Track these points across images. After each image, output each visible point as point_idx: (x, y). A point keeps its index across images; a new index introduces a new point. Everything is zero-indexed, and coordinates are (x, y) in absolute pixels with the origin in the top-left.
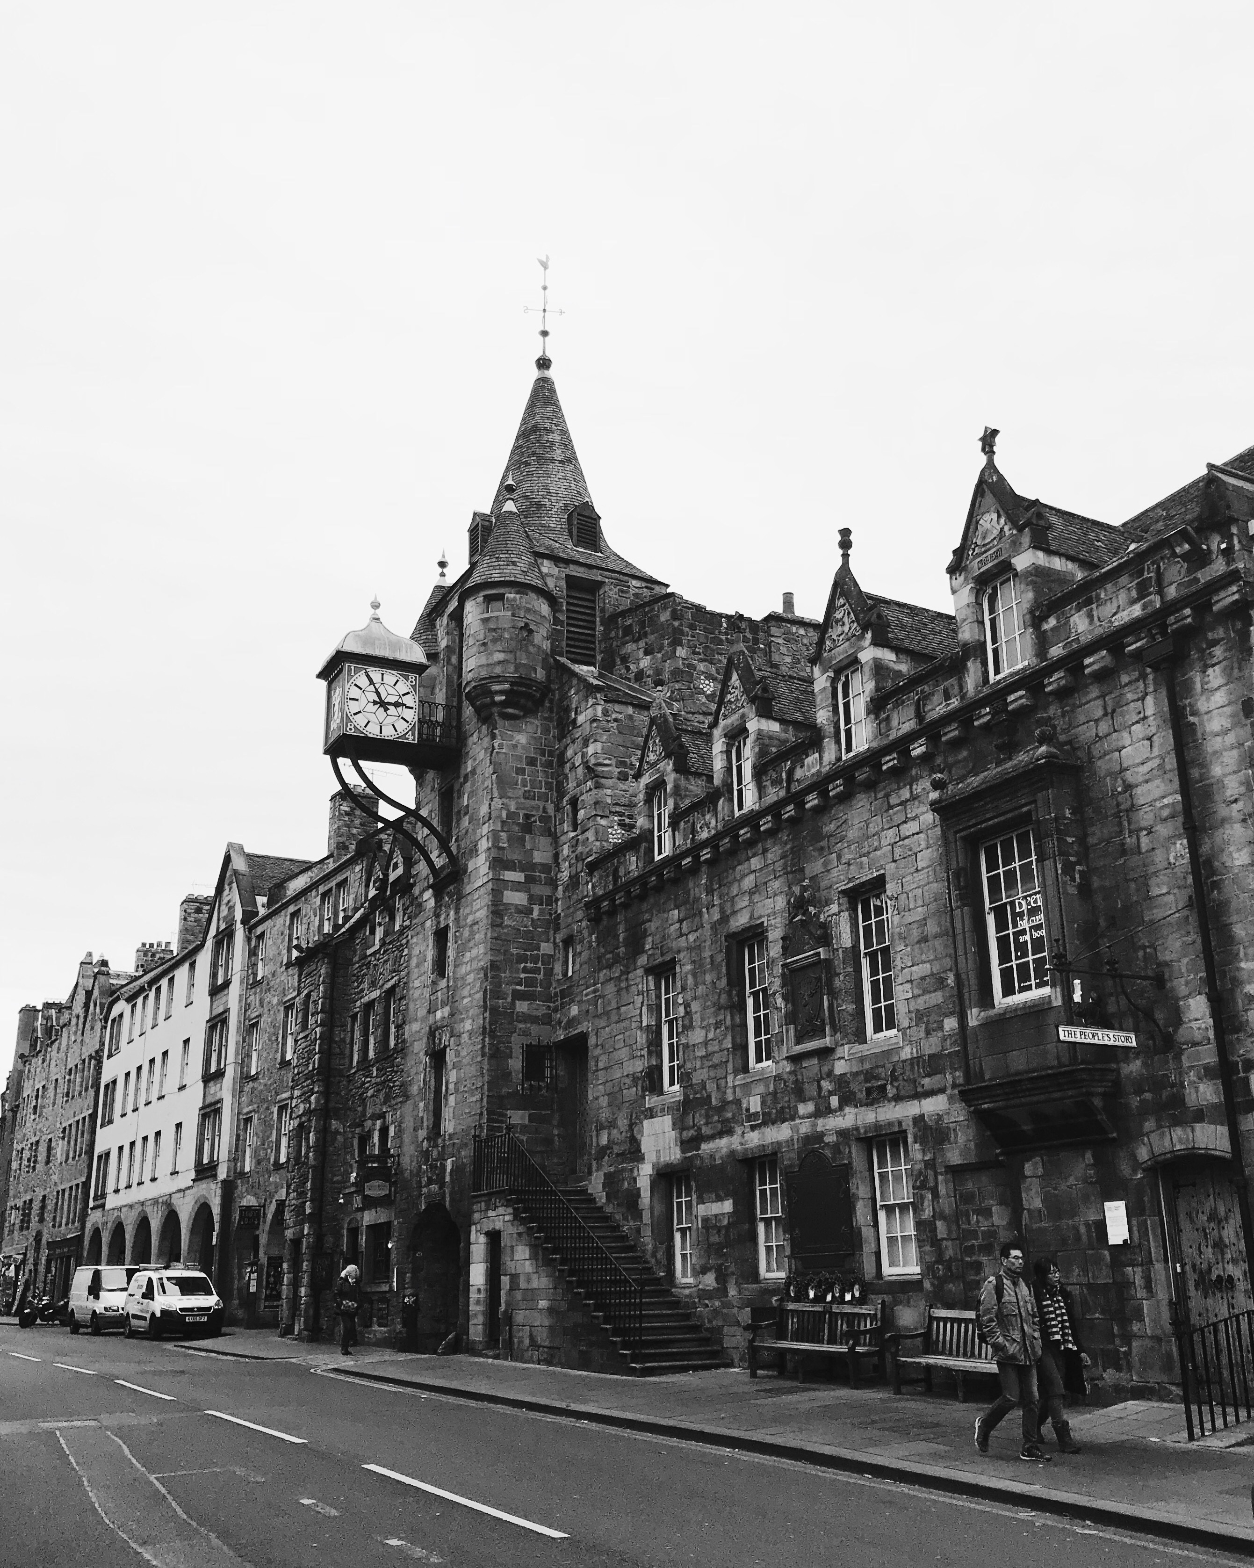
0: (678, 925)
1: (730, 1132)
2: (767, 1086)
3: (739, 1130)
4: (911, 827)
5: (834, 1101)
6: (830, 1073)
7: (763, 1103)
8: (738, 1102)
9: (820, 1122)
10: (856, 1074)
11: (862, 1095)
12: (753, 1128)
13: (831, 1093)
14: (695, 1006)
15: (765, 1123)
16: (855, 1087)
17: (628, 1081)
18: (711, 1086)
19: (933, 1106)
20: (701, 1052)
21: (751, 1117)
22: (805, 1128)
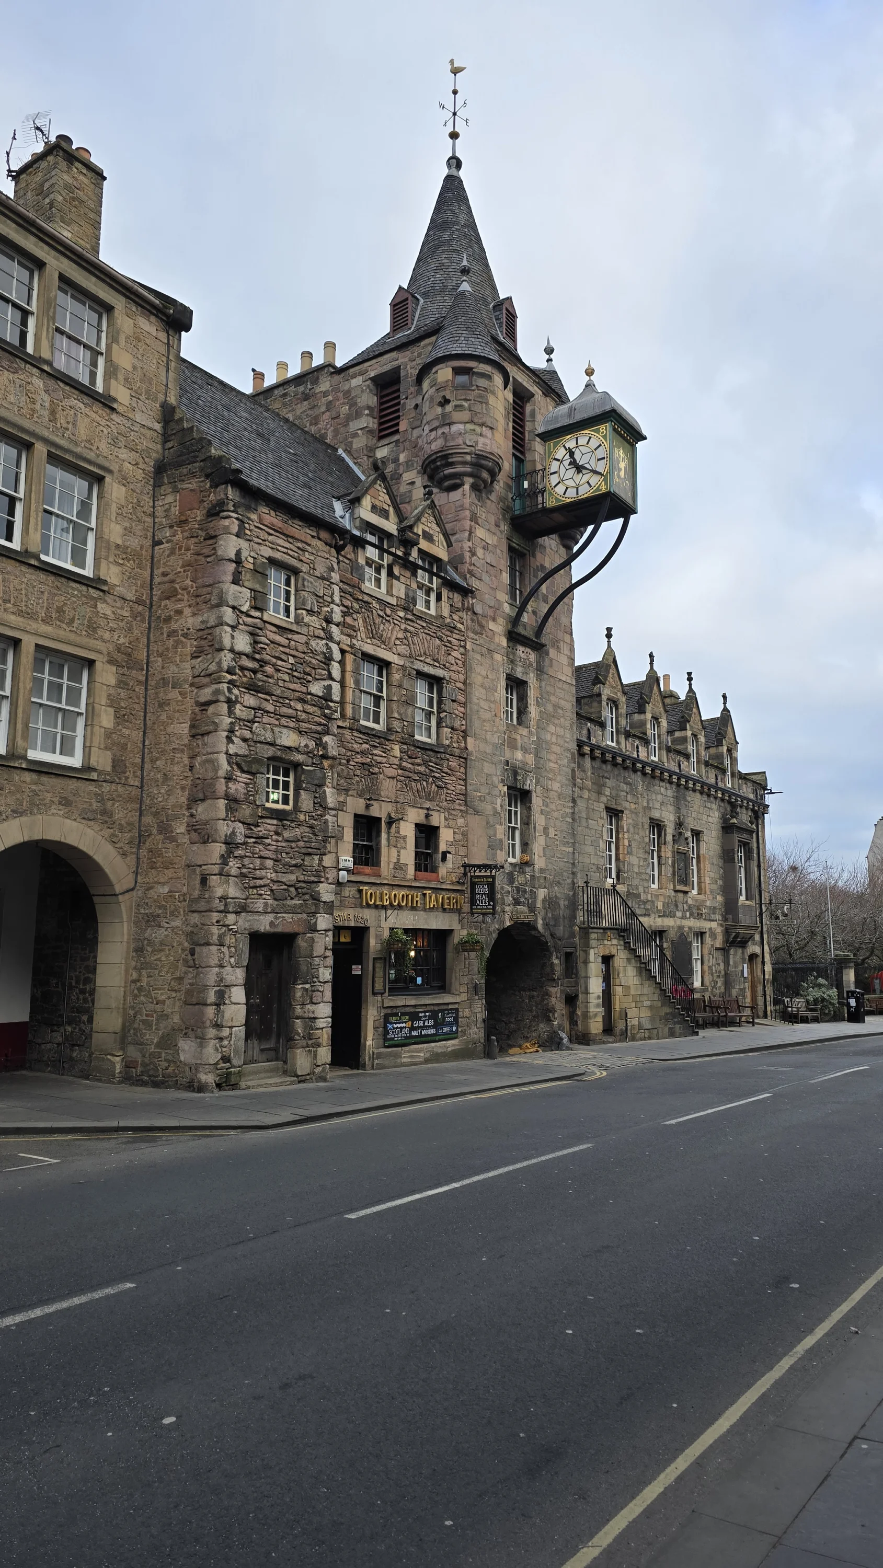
0: (625, 794)
1: (649, 915)
2: (665, 899)
3: (653, 916)
4: (710, 819)
5: (688, 914)
6: (687, 902)
7: (663, 906)
8: (653, 902)
9: (683, 921)
10: (695, 906)
11: (696, 915)
12: (659, 916)
13: (687, 911)
14: (634, 844)
15: (664, 916)
16: (694, 911)
17: (594, 867)
18: (641, 889)
19: (714, 925)
20: (636, 870)
21: (658, 911)
22: (679, 922)
